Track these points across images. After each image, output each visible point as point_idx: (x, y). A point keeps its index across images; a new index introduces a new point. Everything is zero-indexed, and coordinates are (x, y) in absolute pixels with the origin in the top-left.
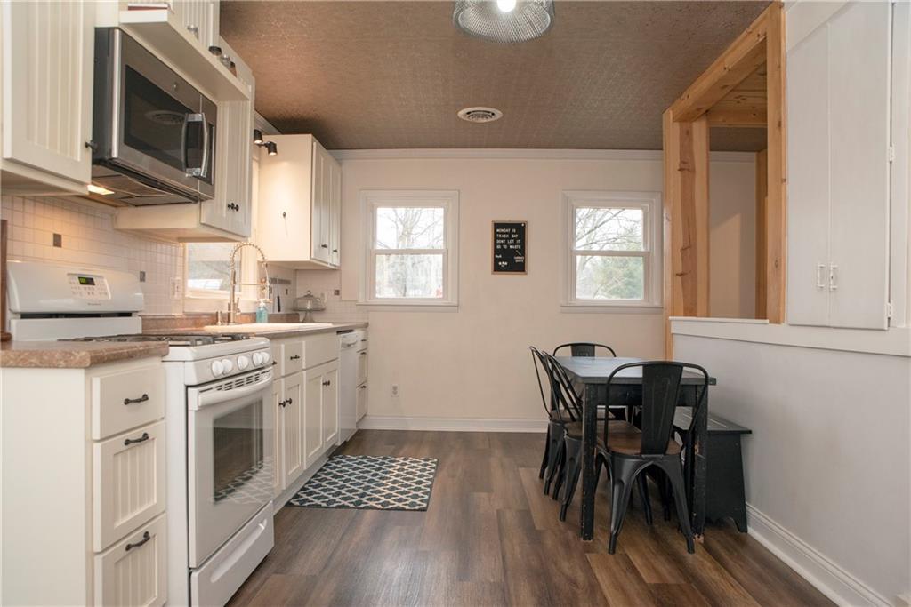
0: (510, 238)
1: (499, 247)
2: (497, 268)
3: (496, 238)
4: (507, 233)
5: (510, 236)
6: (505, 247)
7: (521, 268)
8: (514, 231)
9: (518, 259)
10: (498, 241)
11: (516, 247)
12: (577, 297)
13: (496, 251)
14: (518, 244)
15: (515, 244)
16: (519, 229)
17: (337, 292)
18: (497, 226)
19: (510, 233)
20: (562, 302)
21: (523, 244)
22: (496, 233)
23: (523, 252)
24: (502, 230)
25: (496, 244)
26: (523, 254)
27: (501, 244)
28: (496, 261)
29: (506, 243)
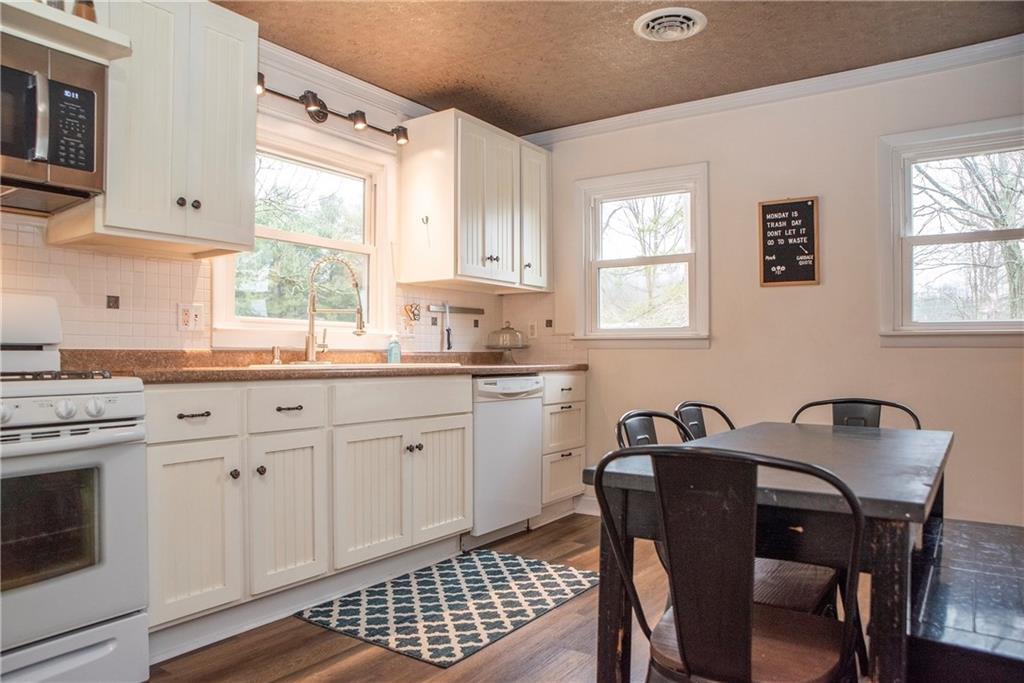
0: (789, 226)
1: (771, 243)
2: (769, 277)
3: (765, 229)
4: (782, 220)
5: (789, 224)
6: (781, 242)
7: (808, 274)
8: (795, 214)
9: (803, 260)
10: (770, 234)
11: (799, 240)
13: (767, 250)
14: (803, 235)
15: (798, 235)
16: (804, 211)
17: (549, 323)
18: (767, 209)
19: (789, 220)
21: (810, 235)
22: (765, 221)
23: (810, 247)
24: (776, 216)
25: (765, 238)
26: (812, 252)
27: (775, 238)
28: (767, 265)
29: (783, 236)
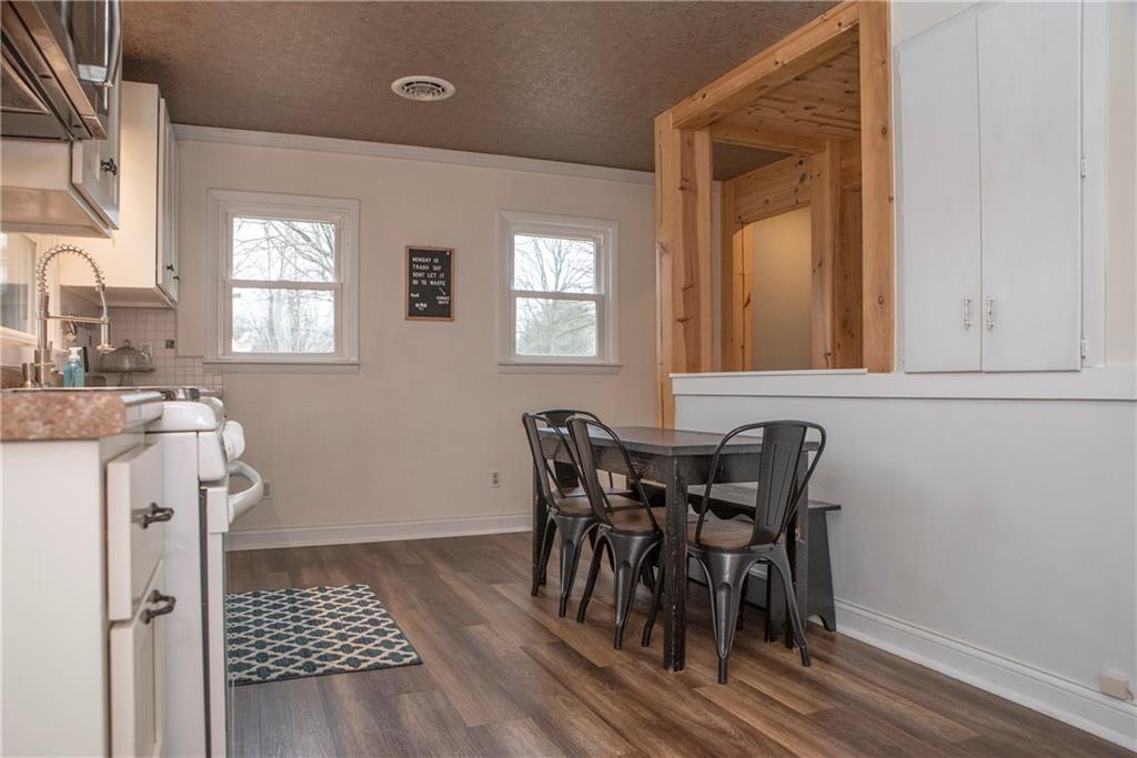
0: (431, 270)
1: (415, 282)
2: (413, 313)
3: (411, 270)
4: (426, 264)
5: (431, 268)
6: (424, 282)
7: (445, 312)
8: (436, 260)
9: (442, 300)
10: (415, 275)
11: (439, 283)
12: (517, 352)
13: (412, 288)
14: (442, 280)
15: (437, 279)
16: (444, 259)
17: (171, 344)
18: (413, 253)
19: (431, 264)
20: (500, 359)
21: (448, 279)
22: (411, 263)
23: (448, 290)
24: (420, 260)
25: (411, 278)
26: (449, 294)
27: (419, 279)
28: (412, 302)
29: (425, 278)
